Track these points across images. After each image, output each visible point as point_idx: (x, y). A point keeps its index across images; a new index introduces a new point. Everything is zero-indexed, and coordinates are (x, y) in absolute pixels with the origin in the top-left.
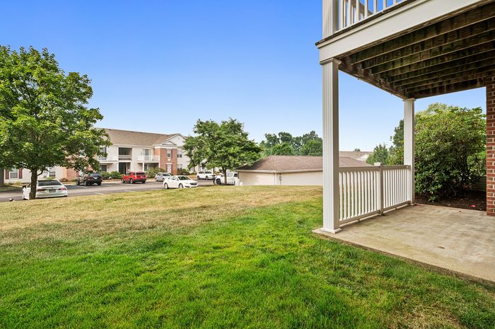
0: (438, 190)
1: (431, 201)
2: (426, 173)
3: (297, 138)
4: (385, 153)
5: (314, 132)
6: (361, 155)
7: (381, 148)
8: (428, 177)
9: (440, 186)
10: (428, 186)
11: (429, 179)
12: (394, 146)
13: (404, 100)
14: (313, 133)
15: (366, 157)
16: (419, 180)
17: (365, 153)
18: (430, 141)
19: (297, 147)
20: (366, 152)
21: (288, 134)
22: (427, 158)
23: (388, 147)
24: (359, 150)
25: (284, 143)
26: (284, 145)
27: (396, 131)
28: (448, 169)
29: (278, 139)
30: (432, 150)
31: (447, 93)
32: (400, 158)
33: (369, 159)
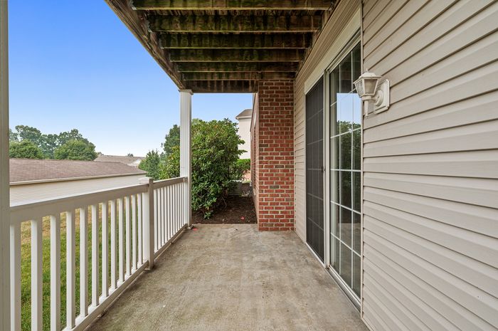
0: (213, 203)
1: (206, 218)
2: (201, 186)
3: (50, 136)
4: (157, 159)
5: (77, 131)
6: (134, 161)
7: (153, 154)
8: (203, 190)
9: (215, 200)
10: (204, 200)
11: (204, 192)
12: (165, 152)
13: (181, 90)
14: (75, 132)
15: (138, 162)
16: (195, 194)
17: (137, 158)
18: (204, 147)
19: (49, 147)
20: (139, 158)
21: (35, 130)
22: (204, 167)
23: (159, 153)
24: (132, 155)
25: (27, 141)
26: (25, 144)
27: (166, 138)
28: (222, 179)
29: (16, 135)
30: (208, 158)
31: (224, 92)
32: (174, 167)
33: (141, 164)
